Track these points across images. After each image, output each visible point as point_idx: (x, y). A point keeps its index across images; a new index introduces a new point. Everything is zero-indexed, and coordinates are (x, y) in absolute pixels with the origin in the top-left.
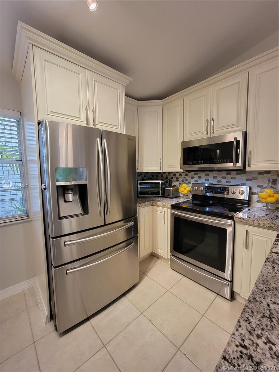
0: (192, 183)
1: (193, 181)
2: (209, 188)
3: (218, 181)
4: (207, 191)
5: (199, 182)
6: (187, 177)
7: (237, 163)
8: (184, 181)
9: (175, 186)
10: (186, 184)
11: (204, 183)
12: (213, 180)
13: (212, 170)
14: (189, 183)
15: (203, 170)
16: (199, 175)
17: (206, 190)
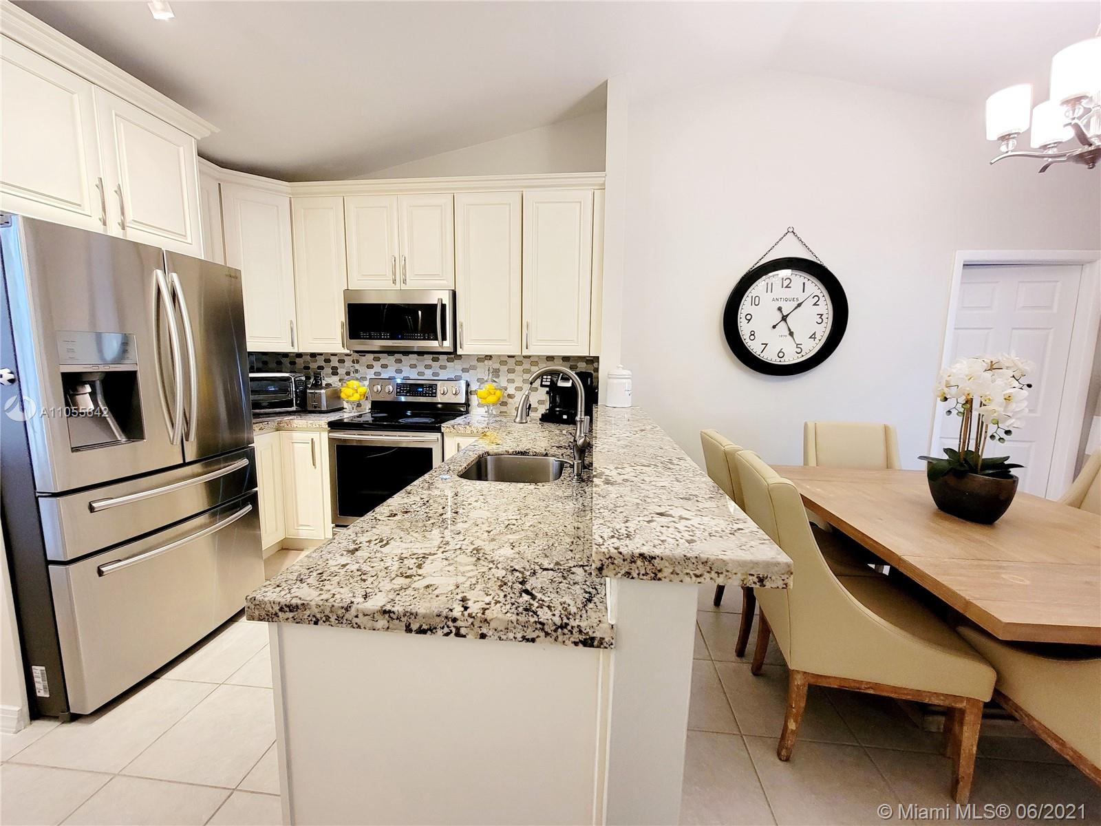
0: (368, 379)
1: (370, 374)
2: (404, 387)
3: (419, 374)
4: (400, 392)
5: (383, 376)
6: (357, 366)
7: (444, 342)
8: (352, 374)
9: (328, 385)
10: (357, 379)
11: (394, 378)
12: (410, 371)
13: (406, 353)
14: (363, 379)
15: (390, 352)
16: (383, 361)
17: (398, 390)
